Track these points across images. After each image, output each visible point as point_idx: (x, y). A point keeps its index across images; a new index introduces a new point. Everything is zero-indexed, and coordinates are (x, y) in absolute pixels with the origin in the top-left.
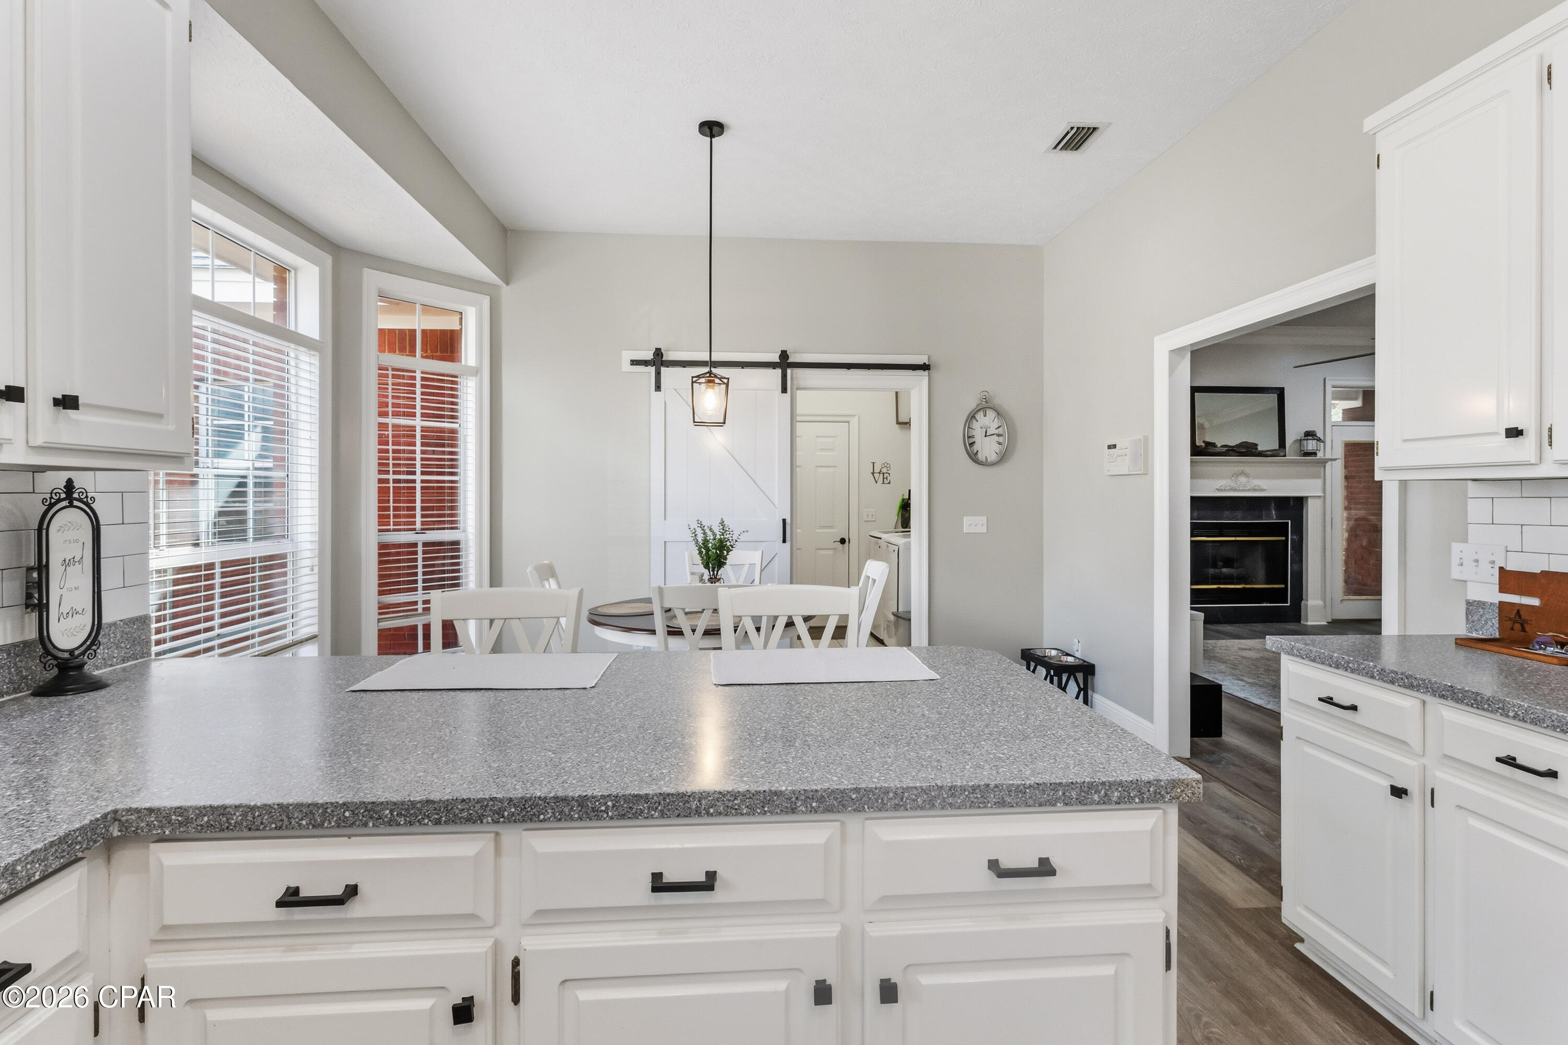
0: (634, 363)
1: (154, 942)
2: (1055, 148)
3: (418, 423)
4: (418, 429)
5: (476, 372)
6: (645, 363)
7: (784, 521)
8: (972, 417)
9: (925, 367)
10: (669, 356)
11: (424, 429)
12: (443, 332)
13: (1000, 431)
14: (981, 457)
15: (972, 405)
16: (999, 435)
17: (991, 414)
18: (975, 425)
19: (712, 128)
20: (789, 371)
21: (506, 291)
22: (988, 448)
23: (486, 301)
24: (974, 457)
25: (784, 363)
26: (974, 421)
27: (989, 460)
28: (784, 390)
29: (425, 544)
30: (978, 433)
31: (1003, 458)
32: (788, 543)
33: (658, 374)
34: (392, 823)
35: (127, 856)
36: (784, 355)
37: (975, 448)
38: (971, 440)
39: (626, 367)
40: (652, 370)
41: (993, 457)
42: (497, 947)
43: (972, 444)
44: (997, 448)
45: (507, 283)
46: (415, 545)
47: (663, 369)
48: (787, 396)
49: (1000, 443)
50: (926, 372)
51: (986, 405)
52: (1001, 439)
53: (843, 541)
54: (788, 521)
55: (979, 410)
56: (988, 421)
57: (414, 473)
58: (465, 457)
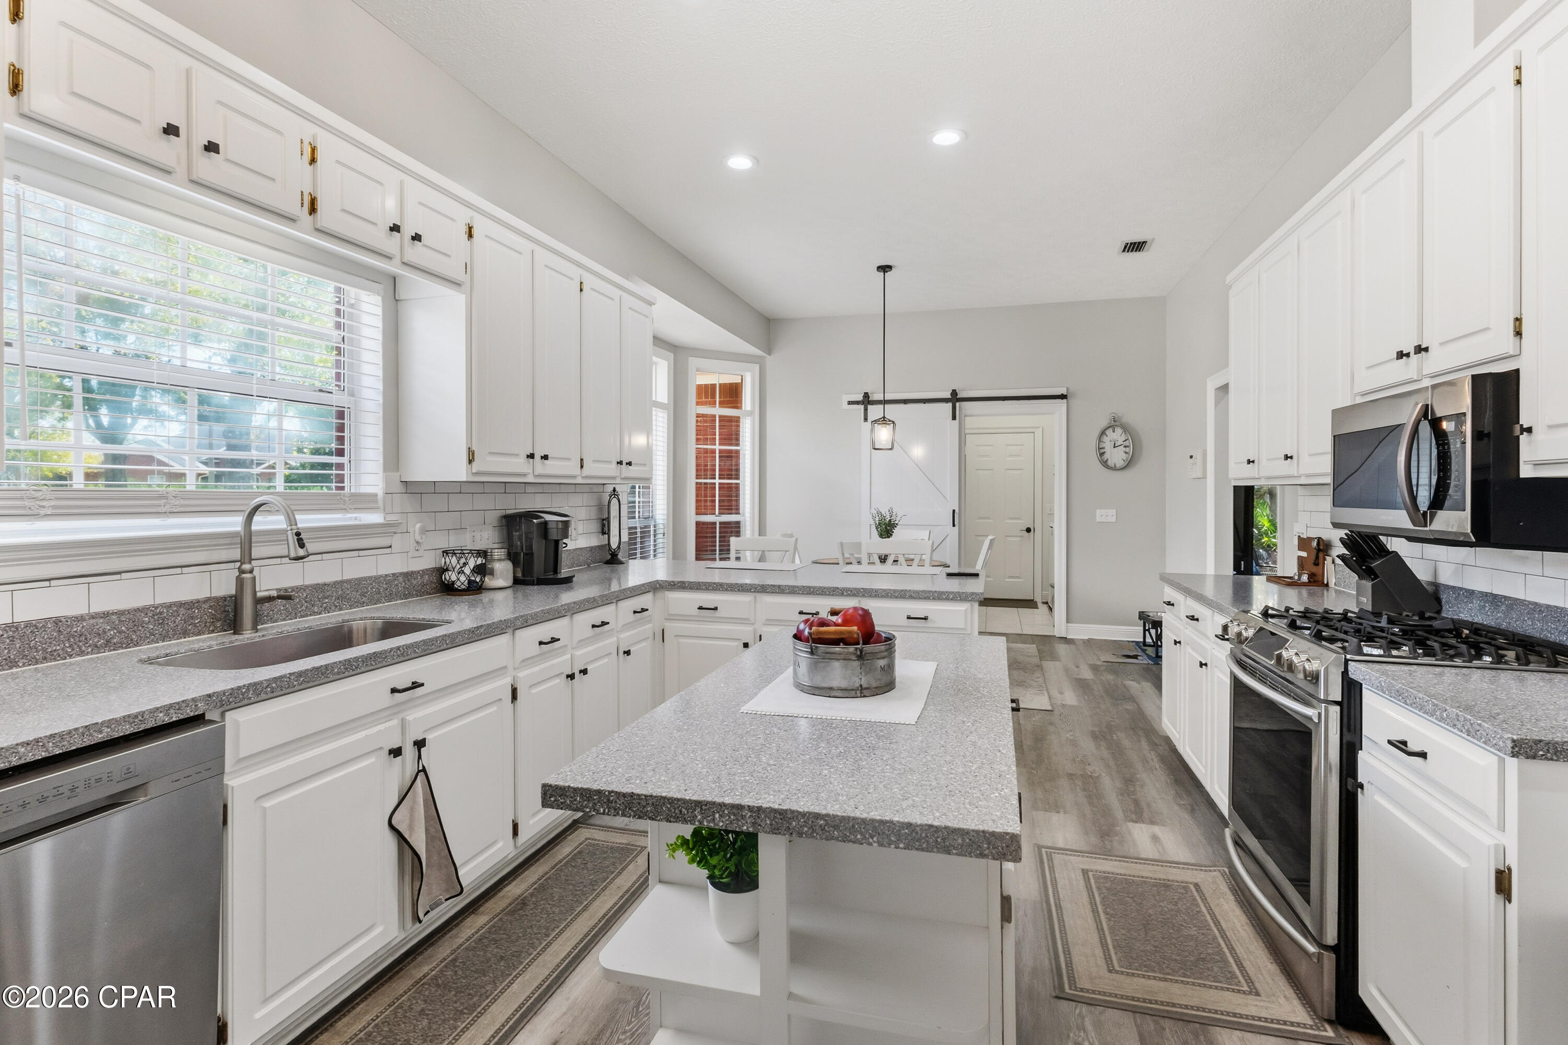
0: (850, 403)
1: (666, 619)
2: (1124, 251)
3: (717, 447)
4: (717, 452)
5: (751, 413)
6: (857, 403)
7: (954, 511)
8: (1103, 433)
9: (1063, 397)
10: (874, 397)
11: (721, 451)
12: (731, 385)
13: (1127, 443)
14: (1109, 463)
15: (1104, 423)
16: (1125, 447)
17: (1119, 431)
18: (1105, 439)
19: (885, 269)
20: (957, 404)
21: (770, 360)
22: (1117, 457)
23: (757, 367)
24: (1105, 464)
25: (955, 398)
26: (1105, 436)
27: (1117, 466)
28: (954, 418)
29: (721, 523)
30: (1107, 445)
31: (1128, 465)
32: (957, 527)
33: (866, 410)
34: (726, 590)
35: (659, 594)
36: (954, 393)
37: (1105, 457)
38: (1102, 451)
39: (845, 406)
40: (862, 407)
41: (1120, 463)
42: (755, 631)
43: (1102, 454)
44: (1124, 456)
45: (770, 355)
46: (715, 523)
47: (869, 407)
48: (956, 422)
49: (1126, 453)
50: (1065, 401)
51: (1115, 423)
52: (1127, 450)
53: (1028, 530)
54: (957, 511)
55: (1109, 427)
56: (1117, 435)
57: (715, 478)
58: (744, 468)
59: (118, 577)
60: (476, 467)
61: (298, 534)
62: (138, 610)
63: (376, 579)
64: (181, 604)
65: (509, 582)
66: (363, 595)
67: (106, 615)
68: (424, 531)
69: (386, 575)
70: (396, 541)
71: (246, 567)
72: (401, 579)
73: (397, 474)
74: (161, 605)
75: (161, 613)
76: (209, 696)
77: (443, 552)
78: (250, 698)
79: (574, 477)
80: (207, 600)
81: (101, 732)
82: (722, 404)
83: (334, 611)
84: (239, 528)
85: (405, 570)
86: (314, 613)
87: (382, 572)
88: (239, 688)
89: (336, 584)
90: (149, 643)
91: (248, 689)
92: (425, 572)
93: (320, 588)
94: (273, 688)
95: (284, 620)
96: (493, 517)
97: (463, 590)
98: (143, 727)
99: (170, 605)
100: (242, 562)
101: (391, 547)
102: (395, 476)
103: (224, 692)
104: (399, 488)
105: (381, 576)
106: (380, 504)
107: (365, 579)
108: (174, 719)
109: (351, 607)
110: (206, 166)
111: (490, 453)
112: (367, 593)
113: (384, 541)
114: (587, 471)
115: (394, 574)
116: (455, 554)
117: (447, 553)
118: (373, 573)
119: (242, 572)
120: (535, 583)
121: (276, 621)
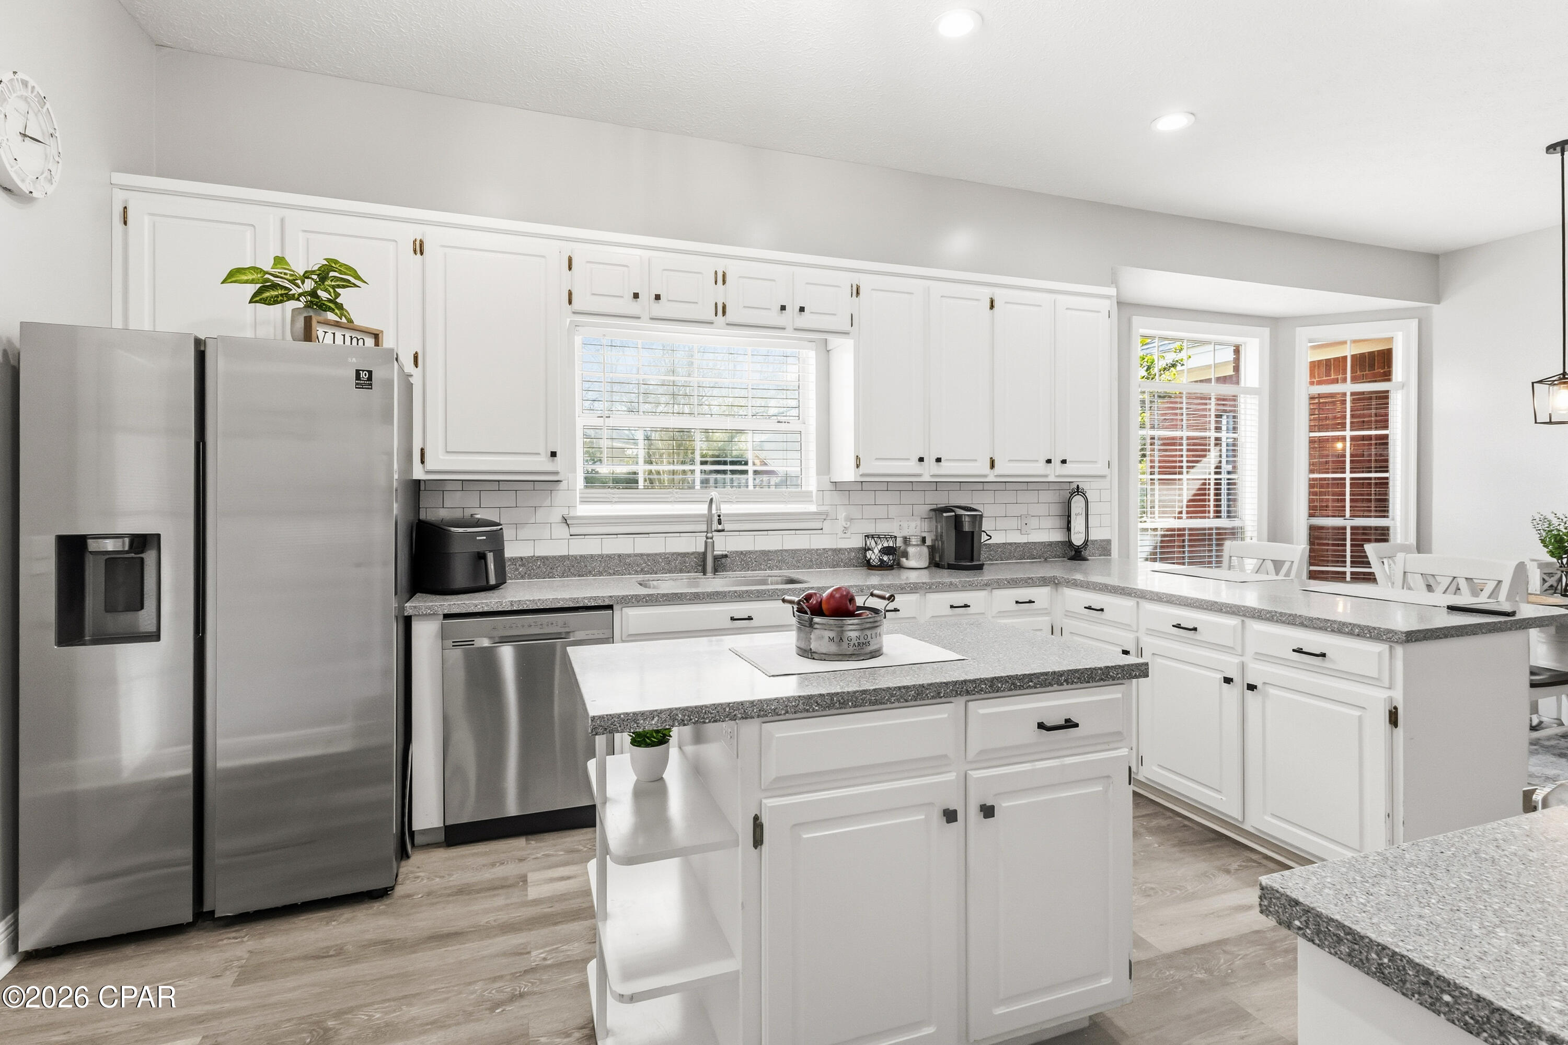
1: (1064, 615)
3: (1348, 433)
4: (1348, 439)
5: (1406, 384)
11: (1353, 438)
12: (1372, 353)
21: (1437, 310)
23: (1414, 323)
29: (1353, 528)
34: (1111, 592)
35: (1060, 590)
42: (1137, 639)
45: (1436, 305)
46: (1344, 528)
57: (1344, 472)
58: (1394, 457)
59: (647, 535)
60: (862, 469)
61: (719, 516)
62: (656, 554)
63: (809, 551)
64: (679, 554)
65: (925, 563)
66: (798, 561)
67: (642, 555)
68: (850, 519)
69: (817, 550)
70: (827, 525)
71: (709, 535)
72: (830, 553)
73: (828, 477)
74: (669, 554)
75: (668, 558)
76: (611, 597)
77: (865, 536)
78: (633, 603)
79: (985, 476)
80: (693, 553)
81: (559, 603)
82: (1355, 380)
83: (776, 570)
84: (706, 512)
85: (835, 547)
86: (760, 569)
87: (814, 547)
88: (627, 596)
89: (776, 552)
90: (662, 573)
91: (632, 597)
92: (851, 550)
93: (765, 553)
94: (646, 600)
95: (741, 571)
96: (924, 509)
97: (875, 566)
98: (578, 605)
99: (673, 554)
100: (707, 532)
101: (822, 529)
102: (826, 478)
103: (619, 596)
104: (829, 486)
105: (813, 549)
106: (814, 498)
107: (800, 550)
108: (593, 605)
109: (788, 568)
110: (659, 309)
111: (876, 459)
112: (802, 559)
113: (818, 525)
114: (998, 469)
115: (824, 549)
116: (880, 538)
117: (868, 538)
118: (807, 547)
119: (707, 538)
120: (946, 567)
121: (735, 571)
